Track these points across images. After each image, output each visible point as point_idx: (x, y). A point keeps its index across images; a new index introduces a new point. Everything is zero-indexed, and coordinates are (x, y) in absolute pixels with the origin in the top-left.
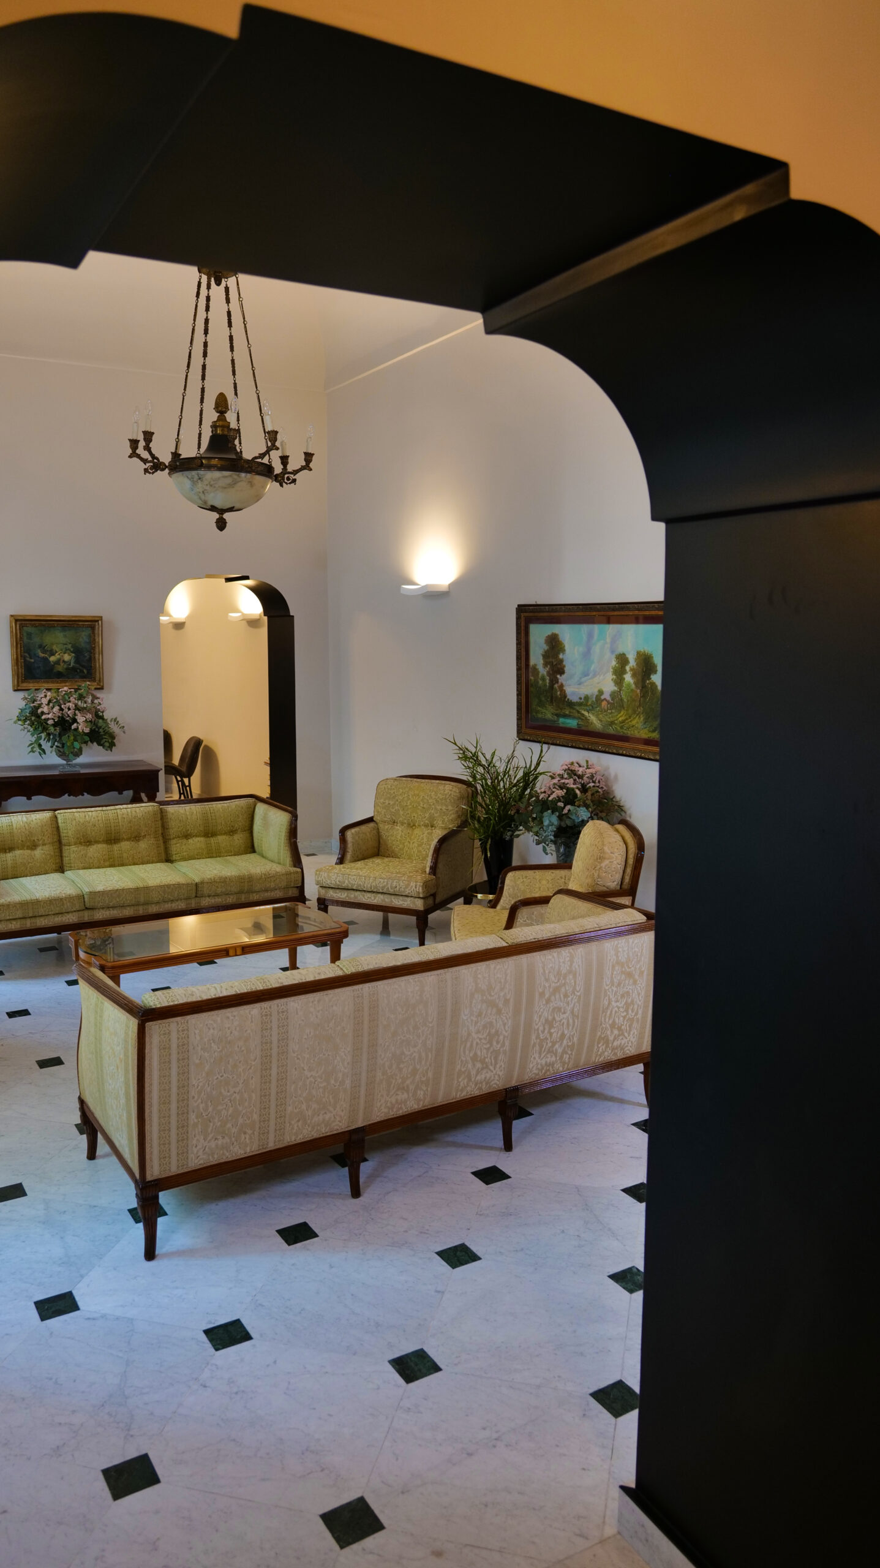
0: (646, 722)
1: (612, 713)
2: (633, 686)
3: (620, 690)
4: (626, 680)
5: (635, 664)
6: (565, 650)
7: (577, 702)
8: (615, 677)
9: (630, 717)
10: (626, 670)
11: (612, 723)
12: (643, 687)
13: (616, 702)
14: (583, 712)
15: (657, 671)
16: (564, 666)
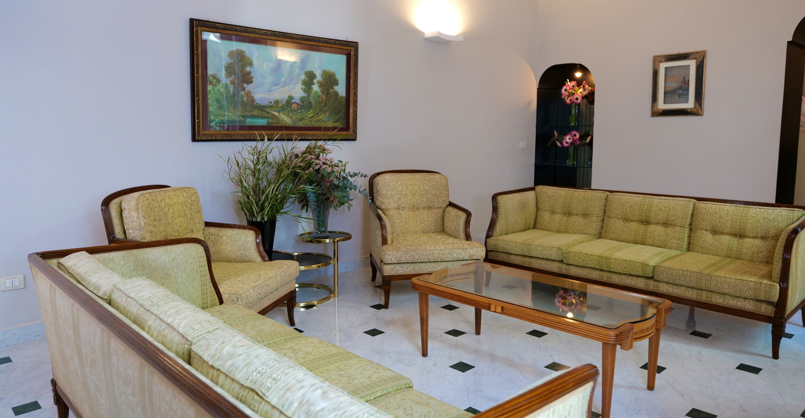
0: (330, 116)
1: (301, 112)
2: (320, 93)
3: (309, 96)
4: (314, 89)
5: (321, 79)
6: (253, 65)
7: (267, 105)
8: (304, 87)
9: (317, 114)
10: (314, 82)
11: (301, 120)
12: (327, 94)
13: (305, 104)
14: (273, 113)
15: (338, 84)
16: (252, 77)
